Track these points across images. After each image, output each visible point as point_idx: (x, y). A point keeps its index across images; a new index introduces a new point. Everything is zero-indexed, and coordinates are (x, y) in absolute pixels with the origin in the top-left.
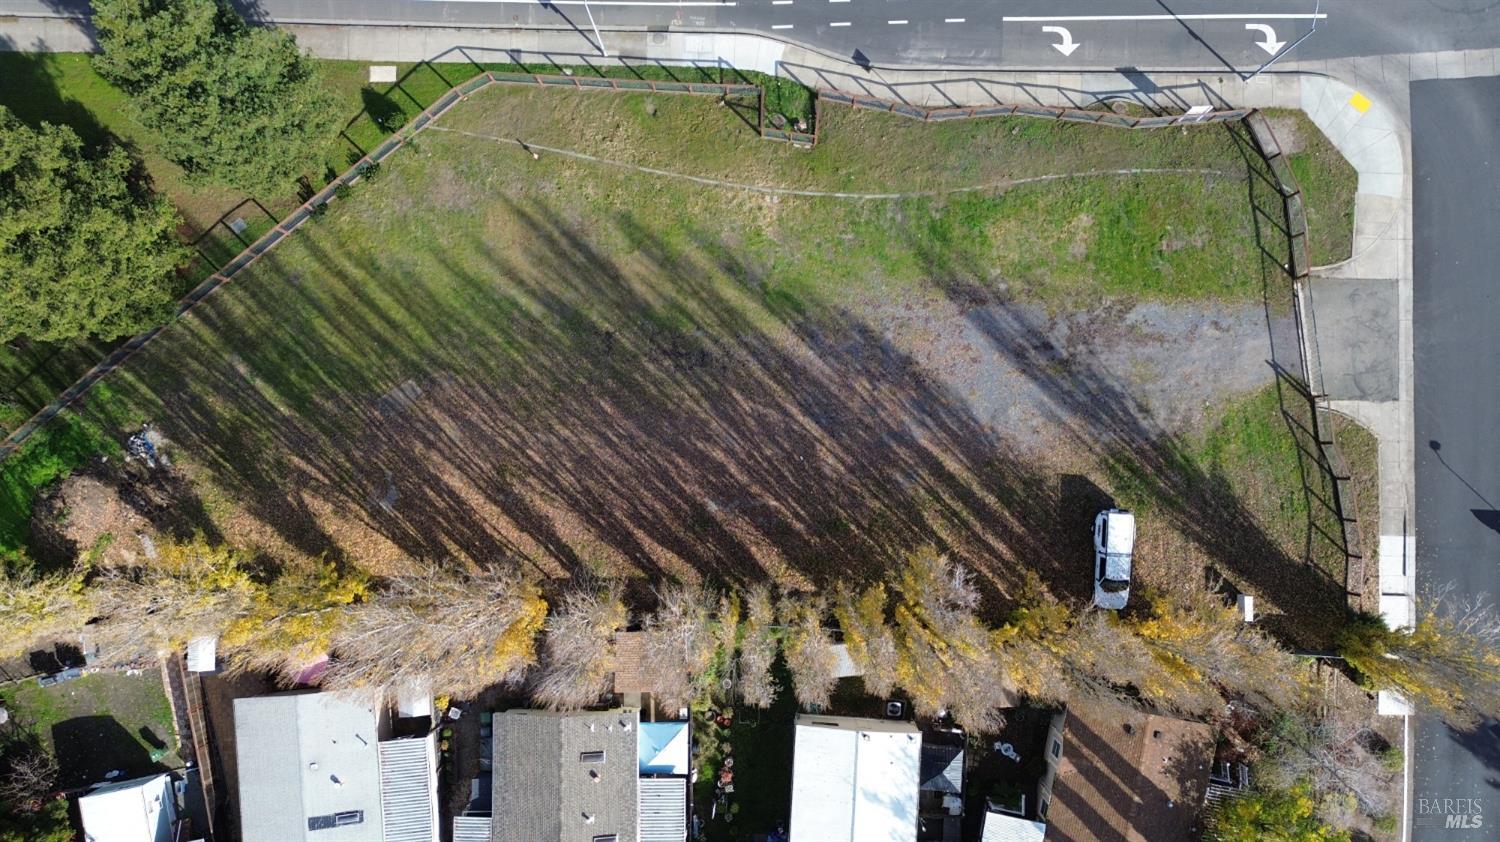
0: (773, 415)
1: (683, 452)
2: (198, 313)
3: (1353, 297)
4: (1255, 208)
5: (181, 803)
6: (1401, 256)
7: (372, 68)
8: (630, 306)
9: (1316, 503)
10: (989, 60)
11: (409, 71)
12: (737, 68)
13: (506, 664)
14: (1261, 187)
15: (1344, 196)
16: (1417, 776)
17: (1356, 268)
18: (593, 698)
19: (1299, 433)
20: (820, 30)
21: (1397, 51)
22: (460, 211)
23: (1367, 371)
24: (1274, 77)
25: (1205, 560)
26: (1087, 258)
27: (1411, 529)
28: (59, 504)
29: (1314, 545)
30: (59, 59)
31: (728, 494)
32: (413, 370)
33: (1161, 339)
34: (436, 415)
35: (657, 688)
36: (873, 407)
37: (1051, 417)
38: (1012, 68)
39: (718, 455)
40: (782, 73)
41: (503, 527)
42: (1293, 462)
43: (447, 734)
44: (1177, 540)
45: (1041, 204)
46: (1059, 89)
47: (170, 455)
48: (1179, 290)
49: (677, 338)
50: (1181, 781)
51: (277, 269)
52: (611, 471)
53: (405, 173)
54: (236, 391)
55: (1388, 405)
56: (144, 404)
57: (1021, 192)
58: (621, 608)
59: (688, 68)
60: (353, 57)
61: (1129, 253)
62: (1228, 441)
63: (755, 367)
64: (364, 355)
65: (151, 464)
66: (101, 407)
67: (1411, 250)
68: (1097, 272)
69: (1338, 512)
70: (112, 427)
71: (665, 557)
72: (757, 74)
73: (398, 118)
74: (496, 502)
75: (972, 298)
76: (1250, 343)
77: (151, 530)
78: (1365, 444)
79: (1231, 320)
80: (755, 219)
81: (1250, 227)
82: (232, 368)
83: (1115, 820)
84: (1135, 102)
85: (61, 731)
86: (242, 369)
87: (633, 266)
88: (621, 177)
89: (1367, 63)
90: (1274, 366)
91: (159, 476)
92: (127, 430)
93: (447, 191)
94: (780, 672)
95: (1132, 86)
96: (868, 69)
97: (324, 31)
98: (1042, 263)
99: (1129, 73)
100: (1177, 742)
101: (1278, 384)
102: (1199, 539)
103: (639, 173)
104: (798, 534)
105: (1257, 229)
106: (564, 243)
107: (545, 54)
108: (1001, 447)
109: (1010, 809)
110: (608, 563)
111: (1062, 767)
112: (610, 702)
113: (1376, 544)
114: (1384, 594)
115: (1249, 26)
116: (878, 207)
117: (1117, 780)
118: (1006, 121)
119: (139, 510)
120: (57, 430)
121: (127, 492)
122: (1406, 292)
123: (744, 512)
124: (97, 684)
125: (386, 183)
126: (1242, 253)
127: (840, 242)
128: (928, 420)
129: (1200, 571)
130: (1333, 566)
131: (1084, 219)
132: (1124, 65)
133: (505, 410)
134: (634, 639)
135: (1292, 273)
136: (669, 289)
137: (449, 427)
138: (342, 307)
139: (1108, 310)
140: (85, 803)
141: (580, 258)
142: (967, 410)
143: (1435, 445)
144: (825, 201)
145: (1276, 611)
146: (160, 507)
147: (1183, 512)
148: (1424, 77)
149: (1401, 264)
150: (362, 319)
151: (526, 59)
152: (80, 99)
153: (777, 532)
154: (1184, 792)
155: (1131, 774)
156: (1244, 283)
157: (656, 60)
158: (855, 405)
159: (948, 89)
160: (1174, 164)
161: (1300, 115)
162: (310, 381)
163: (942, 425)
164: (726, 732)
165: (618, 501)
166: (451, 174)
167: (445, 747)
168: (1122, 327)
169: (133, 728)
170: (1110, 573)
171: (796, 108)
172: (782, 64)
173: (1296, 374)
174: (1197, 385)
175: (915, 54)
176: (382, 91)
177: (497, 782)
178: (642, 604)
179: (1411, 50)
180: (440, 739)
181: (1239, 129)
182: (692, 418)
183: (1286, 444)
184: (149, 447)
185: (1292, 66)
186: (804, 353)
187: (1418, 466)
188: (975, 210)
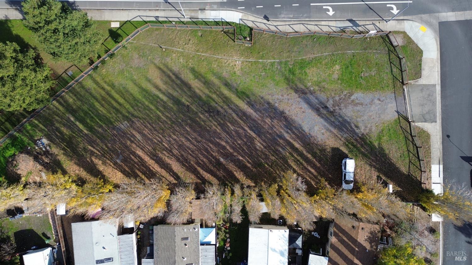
0: (241, 131)
1: (212, 142)
2: (58, 101)
3: (422, 90)
4: (391, 63)
5: (55, 256)
6: (437, 77)
7: (112, 23)
8: (194, 96)
9: (411, 155)
10: (306, 17)
11: (123, 24)
12: (227, 21)
13: (158, 211)
14: (392, 56)
15: (419, 58)
16: (444, 240)
17: (423, 81)
18: (185, 221)
19: (405, 133)
20: (253, 9)
21: (434, 13)
22: (141, 68)
23: (427, 114)
24: (396, 21)
25: (377, 174)
26: (338, 79)
27: (441, 163)
28: (15, 163)
29: (411, 168)
30: (12, 22)
31: (227, 156)
32: (126, 118)
33: (362, 104)
34: (134, 133)
35: (205, 217)
36: (272, 127)
37: (328, 130)
38: (314, 20)
39: (224, 143)
40: (241, 22)
41: (156, 168)
42: (404, 142)
43: (139, 233)
44: (368, 168)
45: (323, 62)
46: (329, 26)
47: (50, 146)
48: (367, 89)
49: (210, 106)
50: (370, 243)
51: (83, 87)
52: (190, 149)
53: (122, 56)
54: (70, 126)
55: (434, 124)
56: (41, 130)
57: (317, 59)
58: (193, 192)
59: (212, 21)
60: (106, 20)
61: (351, 78)
62: (383, 136)
63: (234, 115)
64: (111, 114)
65: (44, 149)
66: (28, 132)
67: (440, 75)
68: (341, 83)
69: (418, 158)
70: (31, 138)
71: (207, 176)
72: (233, 23)
73: (120, 39)
74: (153, 159)
75: (303, 93)
76: (390, 105)
77: (44, 170)
78: (426, 136)
79: (384, 98)
80: (234, 69)
81: (389, 69)
82: (69, 118)
83: (350, 256)
84: (353, 30)
85: (17, 234)
86: (72, 119)
87: (196, 84)
88: (191, 56)
89: (425, 16)
90: (398, 112)
91: (47, 153)
92: (36, 139)
93: (136, 62)
94: (244, 212)
95: (351, 25)
96: (268, 21)
97: (96, 11)
98: (324, 81)
99: (350, 21)
100: (369, 231)
101: (399, 118)
102: (375, 167)
103: (196, 55)
104: (249, 168)
105: (392, 69)
106: (173, 77)
107: (166, 18)
108: (312, 139)
109: (317, 253)
110: (189, 178)
111: (333, 240)
112: (191, 222)
113: (430, 167)
114: (433, 183)
115: (388, 5)
116: (272, 64)
117: (351, 244)
118: (312, 37)
119: (40, 164)
120: (14, 139)
121: (36, 158)
122: (438, 88)
123: (232, 161)
124: (28, 219)
125: (117, 59)
126: (387, 77)
127: (261, 75)
128: (289, 131)
129: (375, 177)
130: (417, 174)
131: (337, 67)
132: (349, 18)
133: (156, 130)
134: (198, 202)
135: (403, 83)
136: (207, 91)
137: (138, 136)
138: (104, 99)
139: (345, 95)
140: (24, 256)
141: (178, 82)
142: (301, 128)
143: (448, 136)
144: (256, 63)
145: (399, 189)
146: (47, 163)
147: (369, 158)
148: (443, 21)
149: (437, 79)
150: (110, 102)
151: (160, 19)
152: (19, 34)
153: (242, 168)
154: (372, 247)
155: (355, 241)
156: (387, 86)
157: (202, 19)
158: (266, 127)
159: (294, 27)
160: (365, 49)
161: (404, 33)
162: (94, 122)
163: (294, 133)
164: (227, 231)
165: (192, 158)
166: (137, 56)
167: (139, 237)
168: (350, 101)
169: (40, 233)
170: (347, 178)
171: (246, 34)
172: (241, 19)
173: (404, 115)
174: (373, 118)
175: (283, 16)
176: (115, 30)
177: (155, 248)
178: (200, 191)
179: (439, 12)
180: (137, 234)
181: (385, 38)
182: (215, 132)
183: (402, 137)
184: (43, 144)
185: (402, 18)
186: (250, 111)
187: (443, 143)
188: (303, 65)
